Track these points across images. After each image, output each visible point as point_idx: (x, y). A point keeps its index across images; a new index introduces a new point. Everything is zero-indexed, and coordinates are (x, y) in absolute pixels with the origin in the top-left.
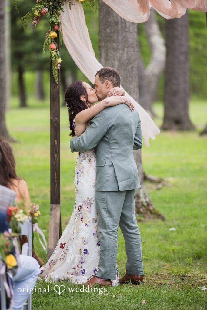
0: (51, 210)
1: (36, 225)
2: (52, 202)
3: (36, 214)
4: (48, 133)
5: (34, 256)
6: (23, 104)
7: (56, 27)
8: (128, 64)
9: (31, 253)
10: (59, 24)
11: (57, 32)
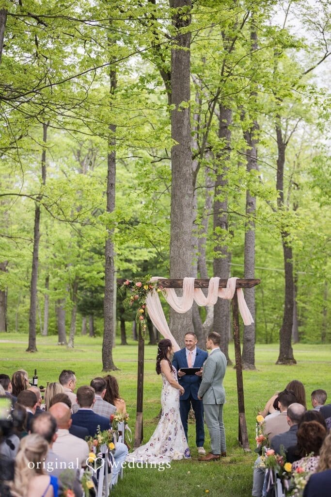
0: (137, 415)
1: (127, 425)
2: (138, 411)
3: (127, 419)
4: (136, 369)
5: (125, 443)
6: (124, 343)
7: (143, 307)
8: (187, 327)
9: (123, 442)
10: (145, 304)
11: (144, 309)
